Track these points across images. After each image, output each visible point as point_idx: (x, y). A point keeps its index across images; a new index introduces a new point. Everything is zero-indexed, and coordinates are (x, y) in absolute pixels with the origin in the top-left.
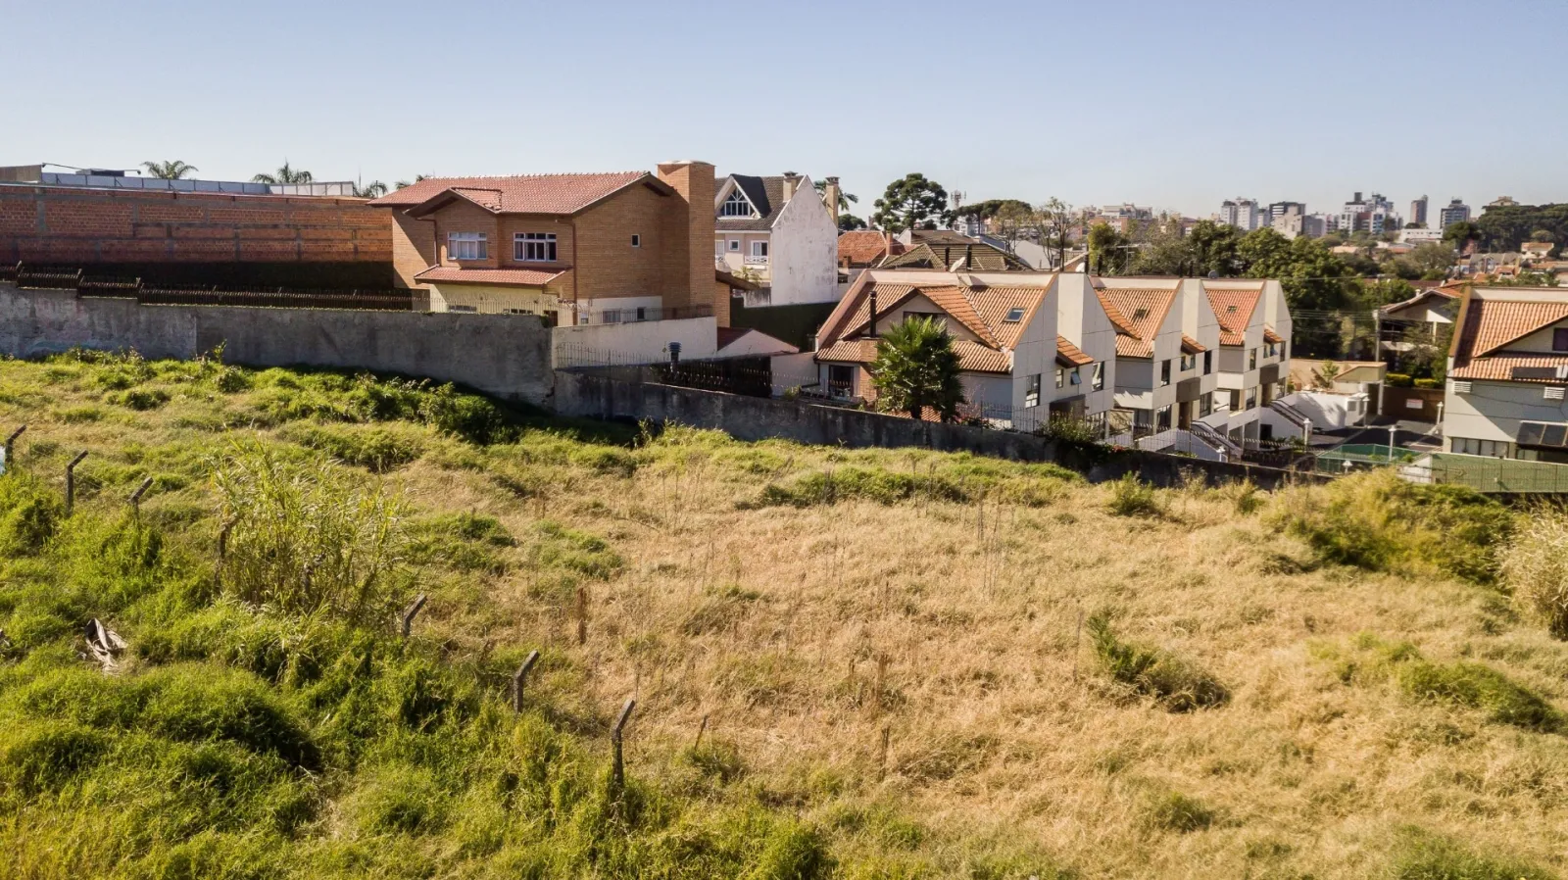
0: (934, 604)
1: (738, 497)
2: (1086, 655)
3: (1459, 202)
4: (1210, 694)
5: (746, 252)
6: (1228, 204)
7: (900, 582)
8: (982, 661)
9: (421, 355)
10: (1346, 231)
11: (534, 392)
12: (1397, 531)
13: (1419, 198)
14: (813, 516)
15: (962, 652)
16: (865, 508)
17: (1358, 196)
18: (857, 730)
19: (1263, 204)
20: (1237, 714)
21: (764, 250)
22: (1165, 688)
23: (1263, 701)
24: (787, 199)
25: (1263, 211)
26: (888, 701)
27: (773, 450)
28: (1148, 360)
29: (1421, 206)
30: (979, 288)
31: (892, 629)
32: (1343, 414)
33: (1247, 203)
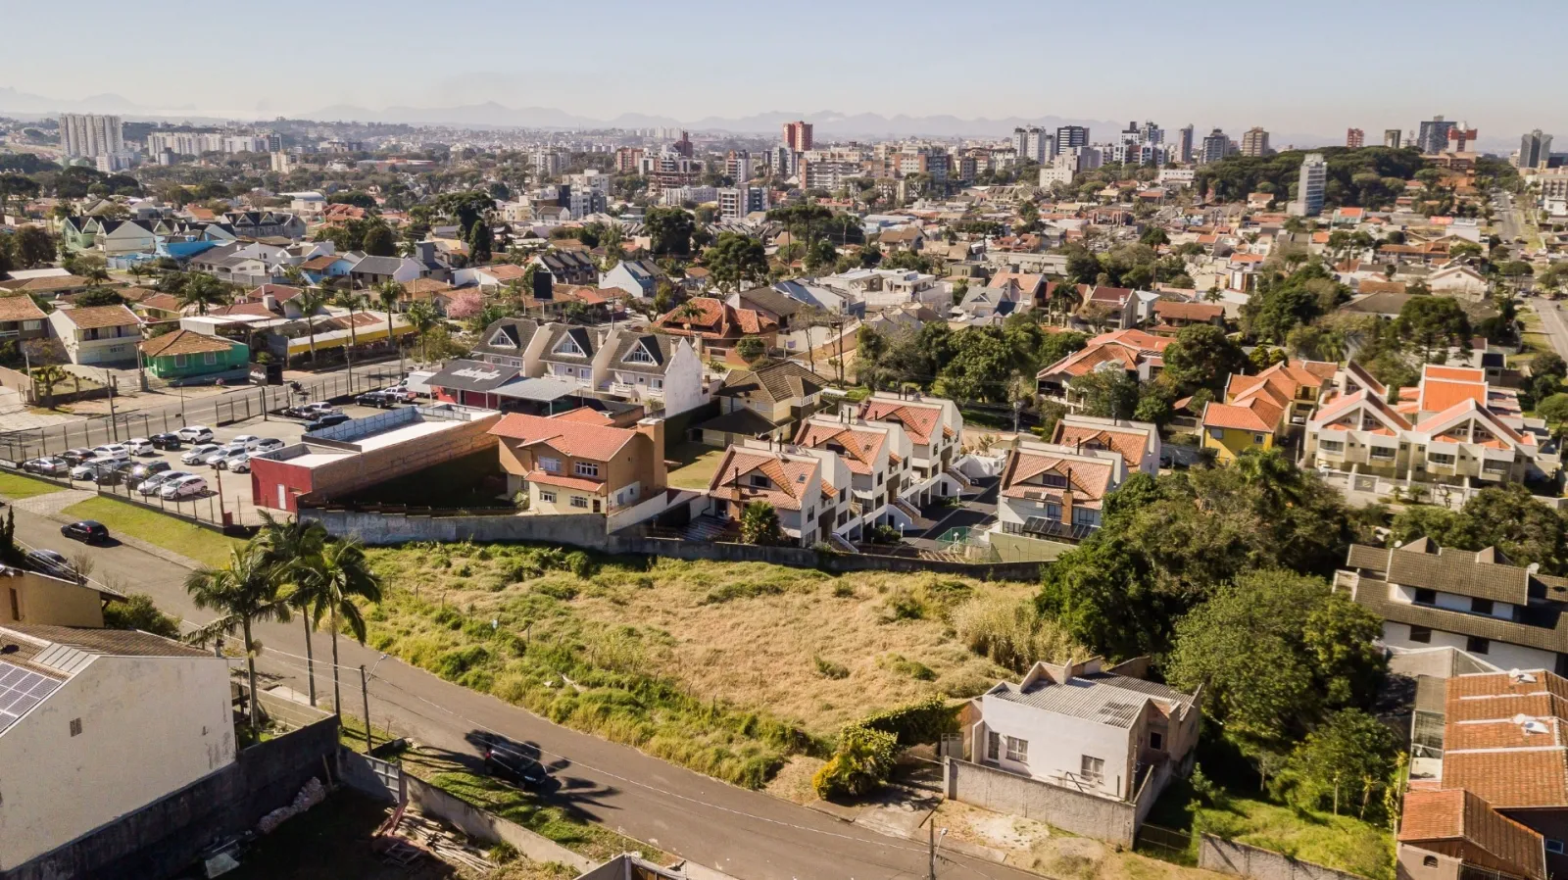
0: (771, 649)
1: (697, 599)
2: (813, 665)
3: (1218, 131)
4: (845, 674)
5: (649, 385)
6: (1019, 130)
7: (762, 640)
8: (786, 669)
9: (552, 532)
10: (1119, 163)
11: (599, 544)
12: (927, 603)
13: (1185, 126)
14: (726, 608)
15: (780, 666)
16: (745, 601)
17: (1133, 124)
18: (755, 691)
19: (1051, 131)
20: (850, 680)
21: (660, 385)
22: (832, 674)
23: (858, 676)
24: (673, 354)
25: (1050, 137)
26: (763, 684)
27: (702, 567)
28: (870, 476)
29: (1188, 134)
30: (786, 461)
31: (761, 658)
32: (991, 469)
33: (1036, 131)
